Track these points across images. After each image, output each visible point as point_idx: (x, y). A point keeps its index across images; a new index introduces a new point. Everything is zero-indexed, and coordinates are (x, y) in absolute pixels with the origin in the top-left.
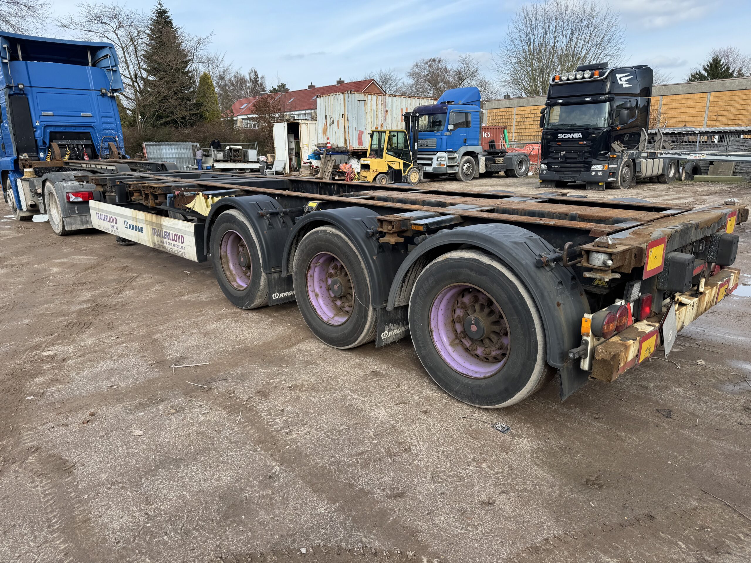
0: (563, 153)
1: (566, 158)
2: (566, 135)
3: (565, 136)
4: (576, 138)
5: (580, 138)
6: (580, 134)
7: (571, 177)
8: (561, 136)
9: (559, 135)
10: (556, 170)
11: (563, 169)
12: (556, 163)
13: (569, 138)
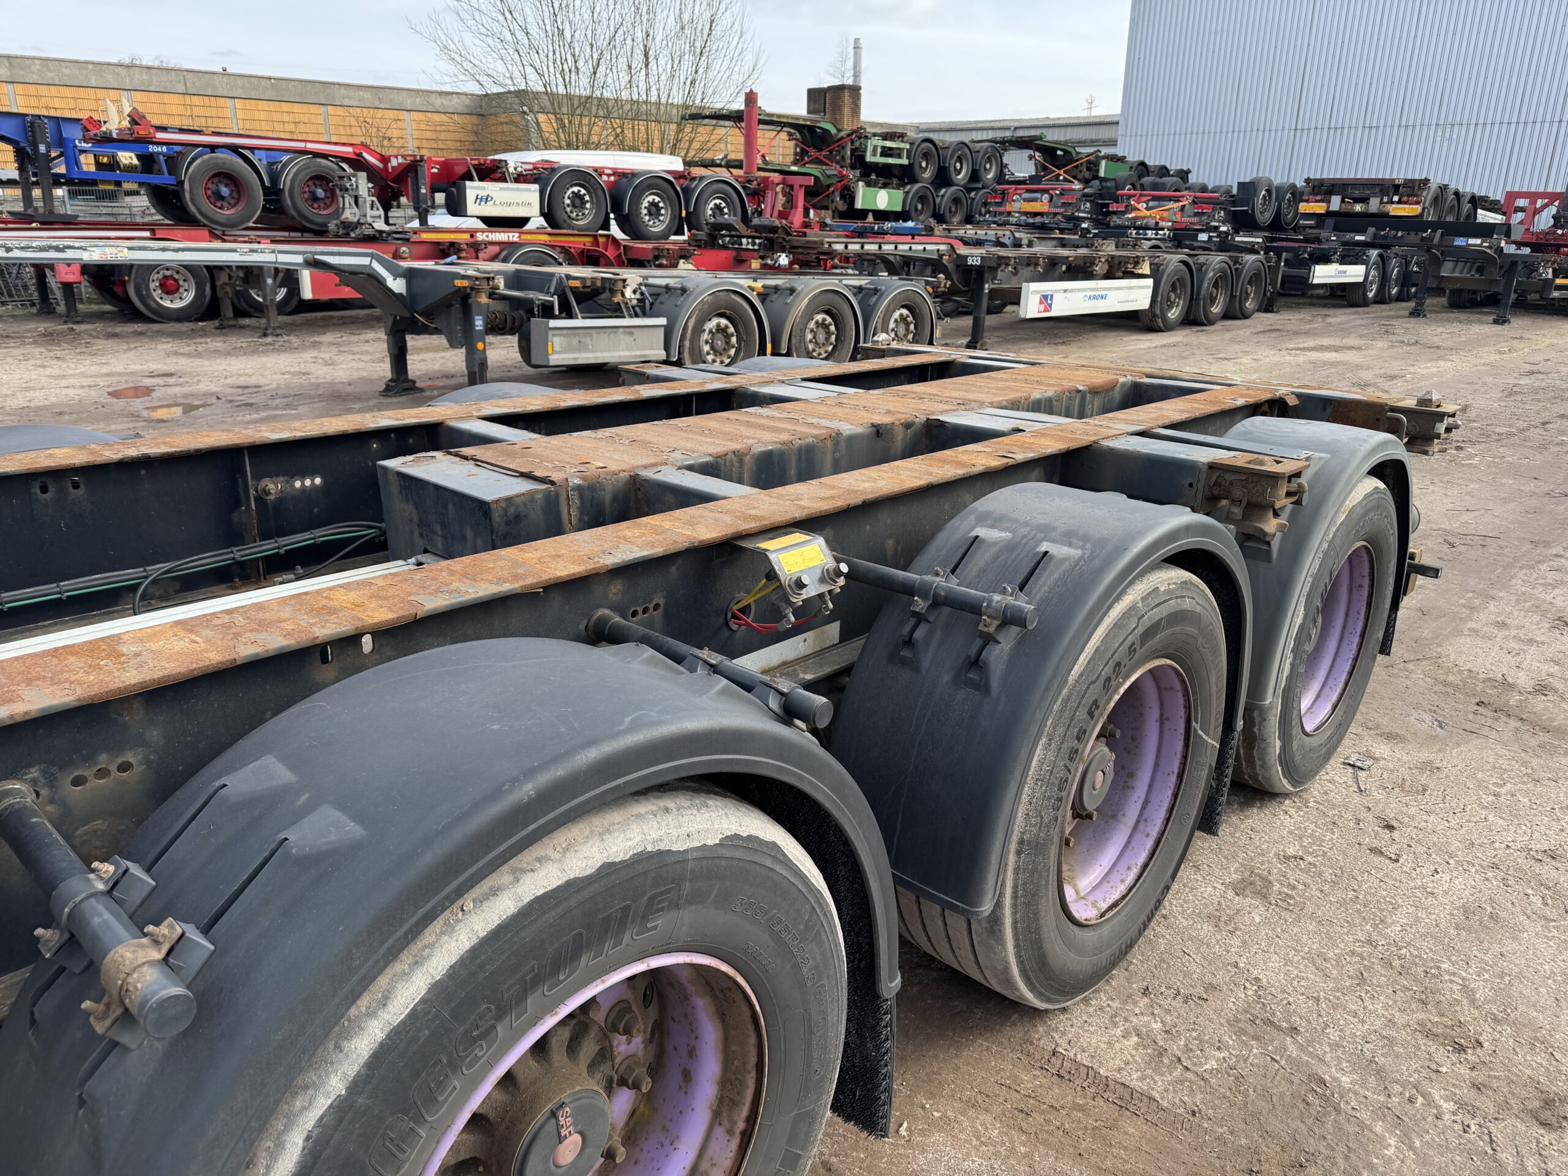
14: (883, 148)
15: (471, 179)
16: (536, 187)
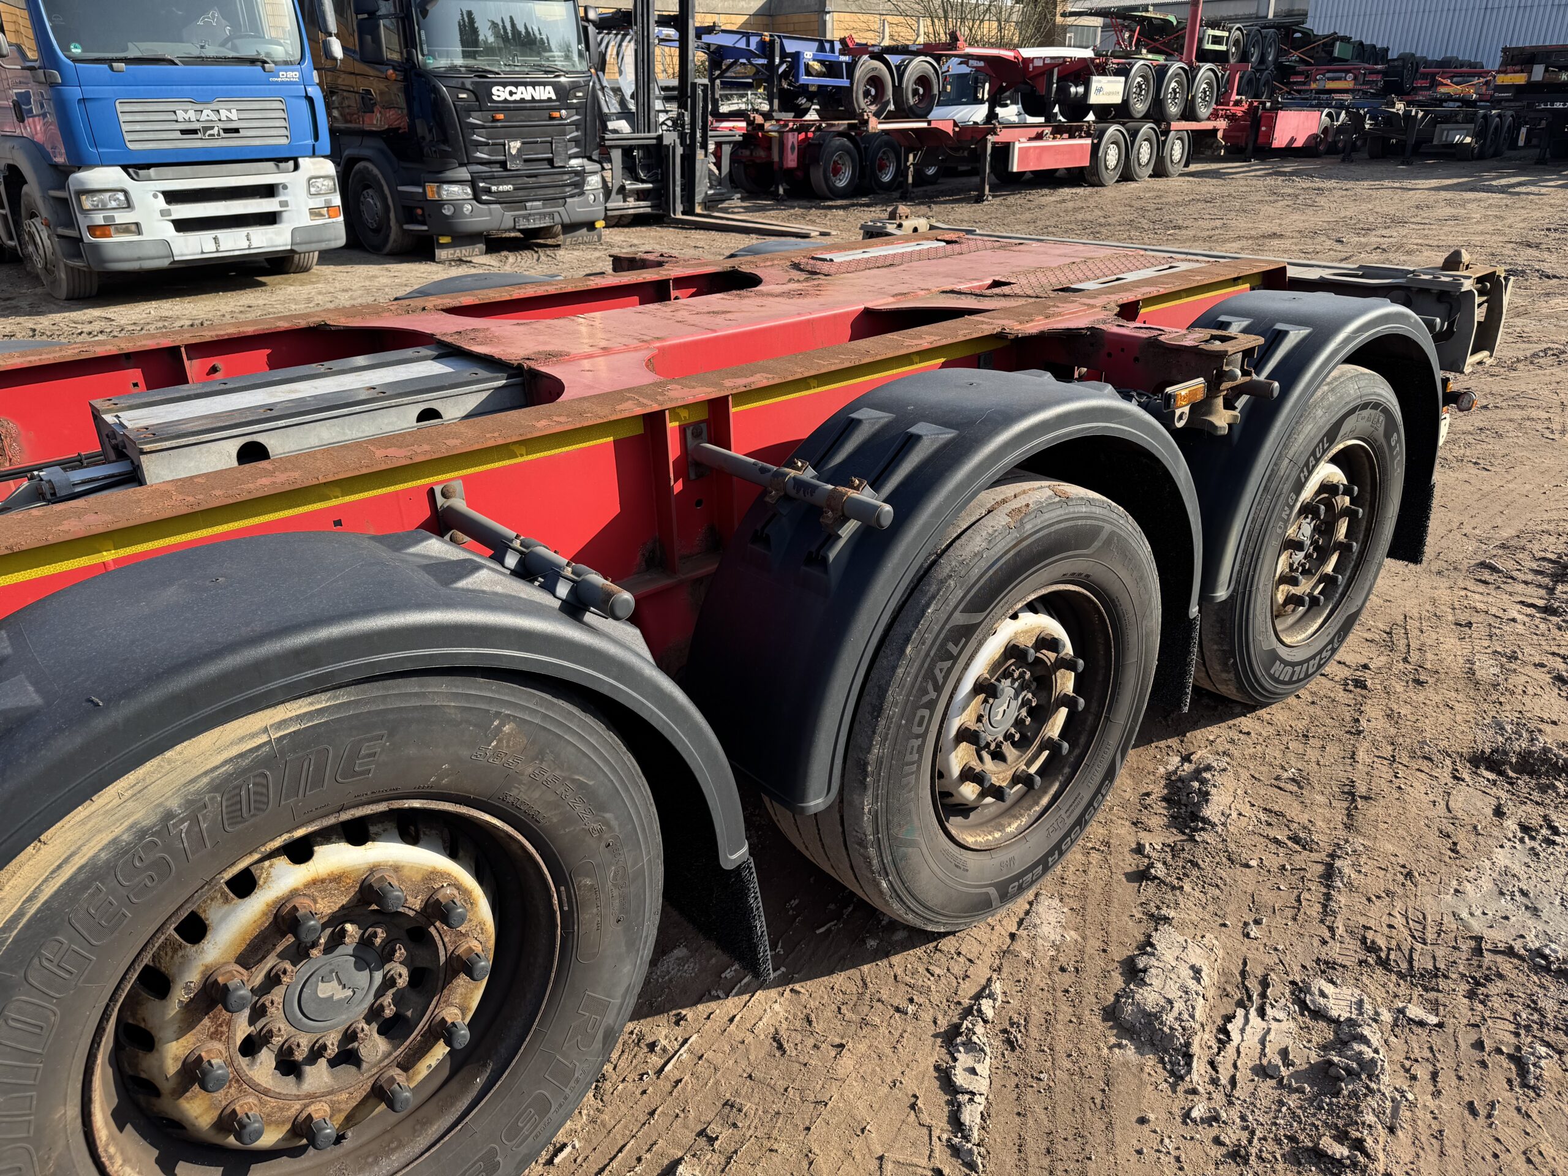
0: (515, 146)
1: (526, 161)
2: (513, 89)
3: (511, 93)
4: (541, 101)
5: (550, 100)
6: (549, 88)
7: (544, 215)
8: (500, 93)
9: (494, 90)
10: (503, 200)
11: (521, 193)
12: (502, 180)
13: (523, 100)
14: (1214, 37)
15: (1093, 74)
16: (1123, 79)
